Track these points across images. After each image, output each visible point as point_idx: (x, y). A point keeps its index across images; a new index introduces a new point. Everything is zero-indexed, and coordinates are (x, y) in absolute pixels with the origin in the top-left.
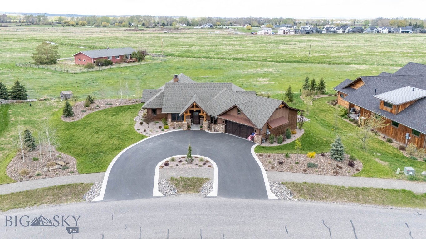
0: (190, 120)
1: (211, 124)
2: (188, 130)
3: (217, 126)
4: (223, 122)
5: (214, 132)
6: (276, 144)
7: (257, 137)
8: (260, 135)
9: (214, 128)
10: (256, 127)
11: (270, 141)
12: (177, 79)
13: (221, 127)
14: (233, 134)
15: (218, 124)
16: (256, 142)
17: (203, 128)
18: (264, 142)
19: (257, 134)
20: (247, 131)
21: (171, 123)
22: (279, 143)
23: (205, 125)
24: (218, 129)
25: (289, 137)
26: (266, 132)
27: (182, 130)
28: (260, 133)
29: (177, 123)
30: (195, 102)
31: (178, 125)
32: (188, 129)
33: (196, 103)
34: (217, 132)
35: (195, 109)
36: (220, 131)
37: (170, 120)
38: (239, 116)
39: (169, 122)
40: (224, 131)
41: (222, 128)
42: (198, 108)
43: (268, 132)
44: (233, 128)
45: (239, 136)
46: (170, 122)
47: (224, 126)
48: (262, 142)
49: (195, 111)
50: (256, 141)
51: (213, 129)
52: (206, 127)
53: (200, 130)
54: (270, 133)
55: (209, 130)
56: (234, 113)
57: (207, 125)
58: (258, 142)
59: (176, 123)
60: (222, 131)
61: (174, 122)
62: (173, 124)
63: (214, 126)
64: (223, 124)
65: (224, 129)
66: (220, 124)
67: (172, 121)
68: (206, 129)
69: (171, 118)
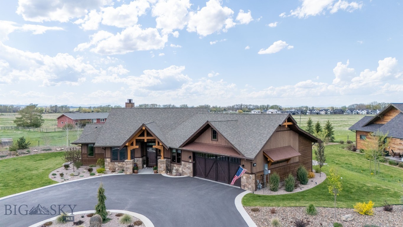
0: (141, 159)
1: (172, 164)
2: (134, 174)
3: (182, 166)
4: (190, 157)
5: (176, 175)
6: (282, 192)
7: (248, 178)
8: (252, 174)
9: (177, 170)
10: (243, 156)
11: (272, 185)
12: (130, 105)
13: (187, 168)
14: (206, 176)
15: (183, 163)
16: (246, 189)
17: (159, 169)
18: (259, 189)
19: (246, 173)
20: (229, 170)
21: (110, 165)
22: (288, 189)
23: (162, 165)
24: (183, 171)
25: (304, 181)
26: (261, 170)
27: (125, 174)
28: (251, 169)
29: (120, 165)
30: (143, 125)
31: (121, 167)
32: (134, 172)
33: (146, 127)
34: (181, 175)
35: (146, 138)
36: (185, 174)
37: (108, 160)
38: (215, 143)
39: (107, 163)
40: (192, 174)
41: (189, 168)
42: (151, 135)
43: (266, 169)
44: (206, 166)
45: (216, 180)
46: (109, 163)
47: (191, 165)
48: (257, 188)
49: (146, 141)
50: (244, 186)
51: (174, 171)
52: (163, 167)
53: (153, 173)
54: (269, 172)
55: (169, 174)
56: (207, 138)
57: (165, 165)
58: (249, 188)
59: (117, 165)
60: (189, 173)
61: (116, 163)
62: (113, 166)
63: (176, 167)
64: (190, 161)
65: (192, 171)
66: (185, 162)
67: (111, 162)
68: (164, 171)
69: (111, 155)
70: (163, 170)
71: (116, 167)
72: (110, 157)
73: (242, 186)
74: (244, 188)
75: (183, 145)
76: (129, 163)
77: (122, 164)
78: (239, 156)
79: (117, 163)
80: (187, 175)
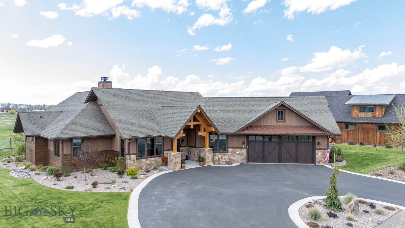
3: (229, 154)
4: (243, 143)
10: (329, 132)
13: (238, 154)
14: (264, 160)
15: (230, 150)
17: (206, 161)
20: (297, 149)
21: (136, 164)
23: (210, 155)
24: (231, 159)
28: (328, 145)
29: (147, 162)
32: (182, 168)
33: (201, 109)
34: (233, 163)
35: (192, 124)
36: (235, 161)
37: (133, 157)
38: (281, 124)
39: (132, 162)
40: (246, 161)
41: (241, 155)
45: (279, 162)
46: (134, 161)
47: (244, 151)
49: (192, 127)
50: (319, 162)
51: (223, 160)
52: (210, 158)
53: (199, 166)
55: (216, 164)
56: (270, 120)
60: (241, 160)
61: (143, 160)
62: (139, 164)
63: (218, 156)
64: (243, 147)
65: (246, 157)
66: (234, 149)
67: (137, 159)
68: (211, 162)
69: (136, 149)
70: (210, 160)
71: (142, 165)
72: (135, 152)
73: (316, 162)
74: (320, 163)
75: (242, 129)
76: (178, 156)
77: (150, 160)
78: (323, 133)
79: (145, 160)
80: (238, 162)
